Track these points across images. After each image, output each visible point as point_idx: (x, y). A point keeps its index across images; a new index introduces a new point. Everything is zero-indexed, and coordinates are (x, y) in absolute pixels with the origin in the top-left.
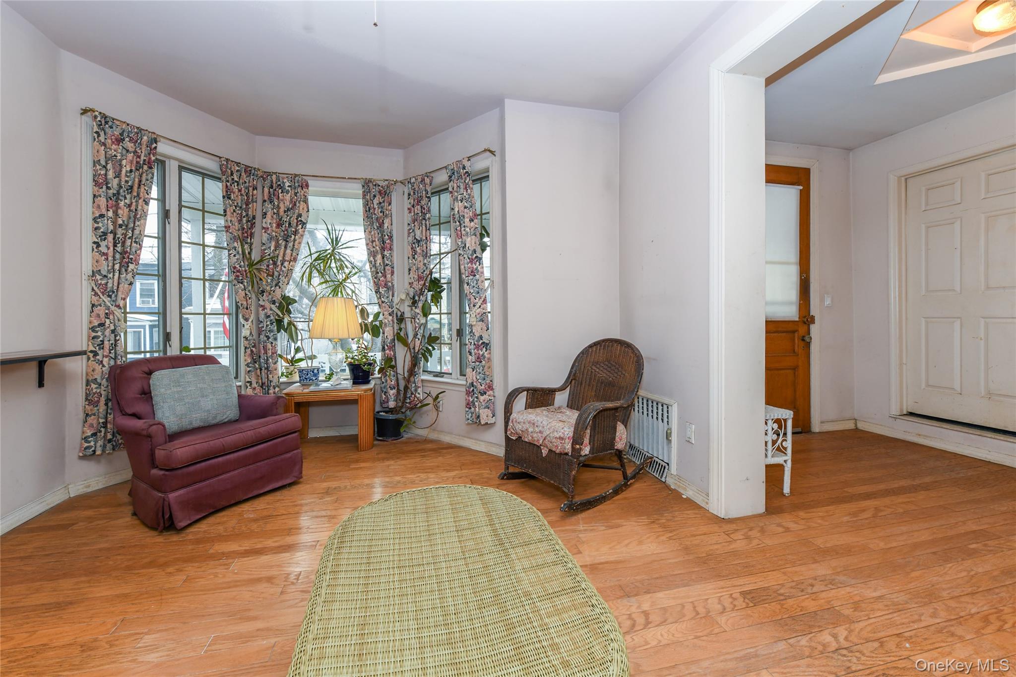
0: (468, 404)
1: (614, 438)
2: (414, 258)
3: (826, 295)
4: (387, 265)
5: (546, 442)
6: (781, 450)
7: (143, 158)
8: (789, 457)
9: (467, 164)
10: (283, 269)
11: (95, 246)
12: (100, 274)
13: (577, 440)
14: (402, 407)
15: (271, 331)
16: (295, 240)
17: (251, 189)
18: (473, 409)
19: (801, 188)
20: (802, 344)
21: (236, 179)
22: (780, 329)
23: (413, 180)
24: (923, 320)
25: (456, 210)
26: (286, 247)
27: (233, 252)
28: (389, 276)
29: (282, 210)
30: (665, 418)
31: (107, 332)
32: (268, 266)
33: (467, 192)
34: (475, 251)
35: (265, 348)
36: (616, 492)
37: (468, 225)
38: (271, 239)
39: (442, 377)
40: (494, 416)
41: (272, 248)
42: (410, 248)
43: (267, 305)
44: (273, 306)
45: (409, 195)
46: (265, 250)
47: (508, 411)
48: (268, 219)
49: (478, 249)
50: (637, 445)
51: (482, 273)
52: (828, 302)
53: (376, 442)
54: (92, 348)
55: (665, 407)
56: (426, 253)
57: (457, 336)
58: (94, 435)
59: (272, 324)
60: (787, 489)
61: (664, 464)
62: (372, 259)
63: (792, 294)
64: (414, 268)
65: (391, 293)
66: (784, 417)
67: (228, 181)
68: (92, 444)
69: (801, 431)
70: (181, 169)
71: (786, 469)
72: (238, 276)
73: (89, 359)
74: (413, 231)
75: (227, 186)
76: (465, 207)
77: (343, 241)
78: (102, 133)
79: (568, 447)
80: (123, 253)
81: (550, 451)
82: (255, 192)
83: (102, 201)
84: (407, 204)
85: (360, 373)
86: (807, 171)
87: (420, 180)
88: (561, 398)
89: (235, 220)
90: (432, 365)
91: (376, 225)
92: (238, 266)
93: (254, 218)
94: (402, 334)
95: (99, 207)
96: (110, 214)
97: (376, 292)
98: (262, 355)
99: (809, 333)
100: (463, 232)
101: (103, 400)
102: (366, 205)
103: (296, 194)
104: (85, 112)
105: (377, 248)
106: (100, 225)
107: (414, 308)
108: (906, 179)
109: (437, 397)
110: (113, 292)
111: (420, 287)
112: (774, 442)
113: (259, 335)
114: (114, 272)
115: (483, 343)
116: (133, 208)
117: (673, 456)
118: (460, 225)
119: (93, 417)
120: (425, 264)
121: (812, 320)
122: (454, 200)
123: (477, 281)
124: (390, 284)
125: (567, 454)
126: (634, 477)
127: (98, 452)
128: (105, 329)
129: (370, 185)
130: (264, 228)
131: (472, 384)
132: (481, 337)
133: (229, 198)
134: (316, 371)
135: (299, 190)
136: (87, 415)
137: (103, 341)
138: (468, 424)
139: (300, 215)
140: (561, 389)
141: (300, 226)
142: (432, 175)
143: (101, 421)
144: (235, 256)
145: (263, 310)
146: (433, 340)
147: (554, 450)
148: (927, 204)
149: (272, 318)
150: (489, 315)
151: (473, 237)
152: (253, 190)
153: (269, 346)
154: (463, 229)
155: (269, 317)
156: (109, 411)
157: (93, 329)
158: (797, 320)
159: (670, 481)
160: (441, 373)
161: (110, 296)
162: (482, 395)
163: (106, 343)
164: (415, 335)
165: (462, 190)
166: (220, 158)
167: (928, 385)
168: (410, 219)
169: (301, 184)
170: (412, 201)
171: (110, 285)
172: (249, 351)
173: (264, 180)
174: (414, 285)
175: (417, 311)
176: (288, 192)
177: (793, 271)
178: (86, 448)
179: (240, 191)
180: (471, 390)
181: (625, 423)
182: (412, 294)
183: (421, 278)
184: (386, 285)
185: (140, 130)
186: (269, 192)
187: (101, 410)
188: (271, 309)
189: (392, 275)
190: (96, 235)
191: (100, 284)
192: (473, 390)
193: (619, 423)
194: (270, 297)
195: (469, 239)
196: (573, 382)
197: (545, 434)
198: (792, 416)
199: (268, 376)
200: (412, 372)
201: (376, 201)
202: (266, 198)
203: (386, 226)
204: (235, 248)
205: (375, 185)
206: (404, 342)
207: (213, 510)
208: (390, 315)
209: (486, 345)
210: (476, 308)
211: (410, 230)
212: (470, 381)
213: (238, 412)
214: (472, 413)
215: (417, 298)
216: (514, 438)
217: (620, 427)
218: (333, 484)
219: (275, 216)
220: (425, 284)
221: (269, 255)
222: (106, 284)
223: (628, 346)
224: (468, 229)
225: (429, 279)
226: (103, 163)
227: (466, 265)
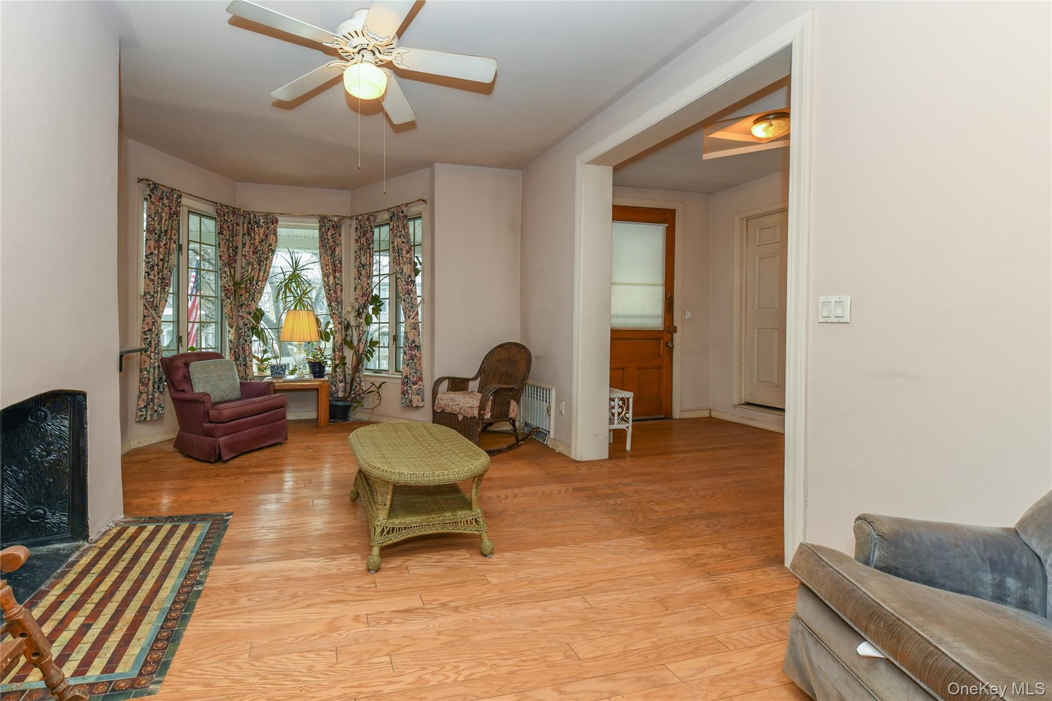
0: (403, 392)
1: (509, 410)
2: (360, 279)
3: (687, 311)
4: (338, 284)
5: (462, 411)
6: (624, 420)
7: (173, 210)
8: (630, 424)
9: (405, 209)
10: (258, 287)
11: (146, 275)
12: (150, 294)
13: (482, 408)
14: (348, 397)
15: (248, 336)
16: (266, 264)
17: (235, 225)
18: (407, 396)
19: (667, 225)
20: (666, 348)
21: (226, 219)
22: (648, 337)
23: (360, 218)
24: (756, 330)
25: (396, 243)
26: (260, 270)
27: (224, 275)
28: (339, 293)
29: (257, 241)
30: (547, 400)
31: (153, 335)
32: (246, 285)
33: (404, 230)
34: (410, 276)
35: (243, 349)
36: (510, 448)
37: (405, 255)
38: (249, 263)
39: (381, 373)
40: (423, 401)
41: (250, 271)
42: (356, 270)
43: (245, 315)
44: (249, 317)
45: (357, 228)
46: (244, 272)
47: (435, 393)
48: (247, 249)
49: (413, 274)
50: (530, 422)
51: (416, 292)
52: (688, 315)
53: (330, 423)
54: (144, 346)
55: (548, 391)
56: (370, 274)
57: (394, 341)
58: (145, 407)
59: (248, 330)
60: (628, 447)
61: (546, 432)
62: (326, 279)
63: (658, 309)
64: (359, 287)
65: (340, 306)
66: (627, 396)
67: (221, 221)
68: (144, 412)
69: (663, 417)
70: (189, 212)
71: (628, 432)
72: (227, 293)
73: (142, 354)
74: (360, 257)
75: (221, 225)
76: (403, 242)
77: (301, 264)
78: (153, 196)
79: (476, 413)
80: (163, 279)
81: (464, 417)
82: (238, 227)
83: (152, 243)
84: (354, 236)
85: (317, 368)
86: (673, 212)
87: (366, 218)
88: (474, 385)
89: (225, 250)
90: (373, 364)
91: (329, 252)
92: (227, 286)
93: (237, 247)
94: (348, 339)
95: (150, 247)
96: (156, 252)
97: (329, 306)
98: (241, 355)
99: (672, 340)
100: (401, 261)
101: (151, 382)
102: (321, 236)
103: (268, 228)
104: (140, 180)
105: (330, 270)
106: (150, 260)
107: (358, 318)
108: (747, 220)
109: (380, 386)
110: (157, 307)
111: (364, 301)
112: (619, 414)
113: (239, 339)
114: (158, 293)
115: (415, 346)
116: (168, 246)
117: (551, 426)
118: (399, 255)
119: (145, 394)
120: (368, 284)
121: (674, 330)
122: (394, 236)
123: (412, 298)
124: (340, 299)
125: (475, 418)
126: (523, 440)
127: (148, 419)
128: (152, 333)
129: (325, 220)
130: (243, 255)
131: (406, 377)
132: (414, 341)
133: (222, 234)
134: (283, 367)
135: (270, 224)
136: (141, 393)
137: (150, 342)
138: (403, 407)
139: (270, 245)
140: (474, 379)
141: (271, 254)
142: (375, 214)
143: (150, 397)
144: (225, 278)
145: (242, 319)
146: (374, 344)
147: (466, 415)
148: (760, 242)
149: (249, 325)
150: (420, 324)
151: (409, 265)
152: (237, 226)
153: (247, 347)
154: (401, 259)
155: (246, 325)
156: (155, 390)
157: (144, 333)
158: (663, 329)
159: (549, 443)
160: (379, 370)
161: (155, 310)
162: (414, 385)
163: (153, 342)
164: (360, 340)
165: (400, 229)
166: (217, 203)
167: (758, 381)
168: (357, 248)
169: (272, 221)
170: (359, 234)
171: (155, 302)
172: (233, 351)
173: (244, 217)
174: (359, 300)
175: (361, 321)
176: (262, 227)
177: (659, 292)
178: (141, 416)
179: (228, 227)
180: (406, 381)
181: (518, 402)
182: (357, 307)
183: (364, 294)
184: (336, 300)
185: (173, 190)
186: (248, 227)
187: (150, 390)
188: (248, 319)
189: (341, 292)
190: (147, 267)
191: (149, 302)
192: (407, 381)
193: (512, 400)
194: (248, 309)
195: (406, 266)
196: (483, 374)
197: (461, 406)
198: (632, 396)
199: (246, 371)
200: (357, 369)
201: (330, 233)
202: (245, 232)
203: (337, 253)
204: (225, 272)
205: (329, 221)
206: (350, 344)
207: (239, 453)
208: (339, 323)
209: (418, 347)
210: (410, 319)
211: (356, 256)
212: (404, 374)
213: (240, 393)
214: (406, 399)
215: (361, 310)
216: (439, 411)
217: (513, 404)
218: (310, 444)
219: (252, 246)
220: (367, 299)
221: (247, 276)
222: (153, 301)
223: (523, 347)
224: (405, 259)
225: (371, 296)
226: (153, 216)
227: (402, 285)
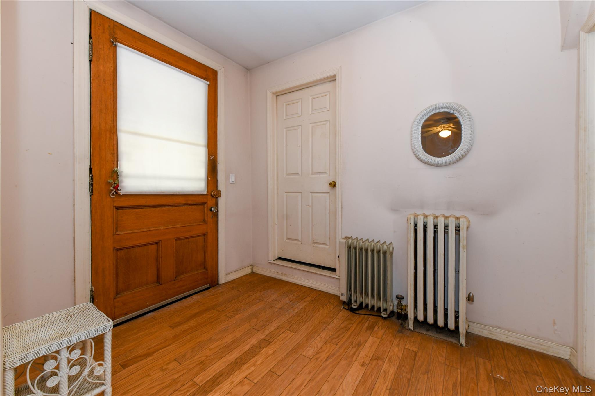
3: (231, 174)
19: (208, 83)
20: (210, 214)
22: (190, 202)
24: (285, 193)
52: (232, 179)
63: (202, 172)
69: (209, 286)
99: (216, 204)
108: (277, 96)
121: (219, 194)
148: (286, 115)
158: (205, 193)
167: (287, 238)
177: (202, 153)
